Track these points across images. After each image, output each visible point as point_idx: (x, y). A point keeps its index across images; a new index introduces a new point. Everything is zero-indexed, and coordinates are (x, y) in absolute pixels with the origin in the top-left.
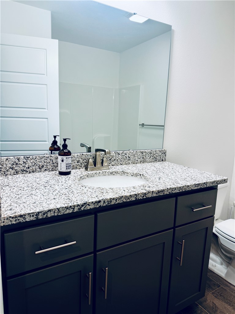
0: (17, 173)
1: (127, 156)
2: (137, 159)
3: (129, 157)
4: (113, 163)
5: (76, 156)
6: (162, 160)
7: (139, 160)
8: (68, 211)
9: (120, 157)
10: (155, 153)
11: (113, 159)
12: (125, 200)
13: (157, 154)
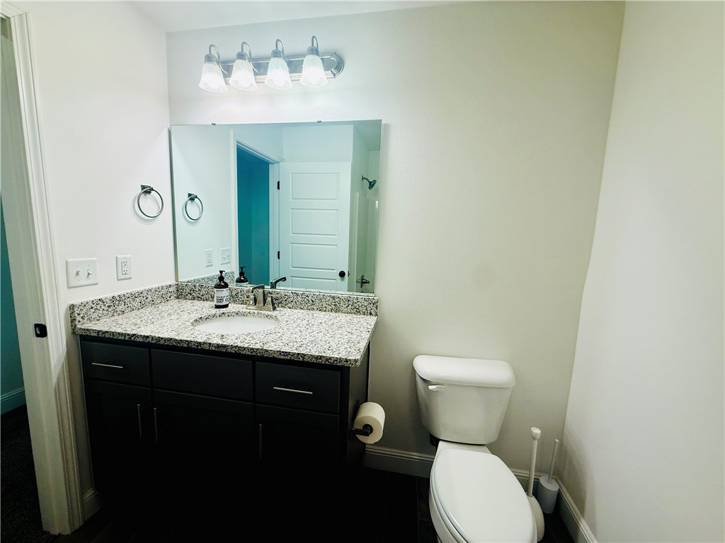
0: (194, 299)
1: (310, 299)
2: (324, 305)
3: (313, 302)
4: (289, 305)
5: (245, 291)
6: (371, 314)
7: (329, 308)
8: (120, 338)
9: (300, 299)
10: (356, 301)
11: (290, 300)
12: (174, 344)
13: (359, 303)
